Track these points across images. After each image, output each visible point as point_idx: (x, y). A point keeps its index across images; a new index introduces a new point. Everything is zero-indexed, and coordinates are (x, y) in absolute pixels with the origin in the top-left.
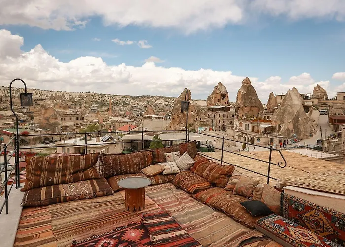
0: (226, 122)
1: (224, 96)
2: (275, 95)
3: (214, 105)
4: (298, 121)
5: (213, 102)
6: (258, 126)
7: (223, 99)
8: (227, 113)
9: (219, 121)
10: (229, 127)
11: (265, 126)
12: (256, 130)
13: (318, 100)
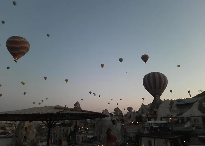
8: (63, 128)
9: (57, 135)
10: (65, 139)
11: (90, 137)
12: (84, 140)
13: (118, 117)
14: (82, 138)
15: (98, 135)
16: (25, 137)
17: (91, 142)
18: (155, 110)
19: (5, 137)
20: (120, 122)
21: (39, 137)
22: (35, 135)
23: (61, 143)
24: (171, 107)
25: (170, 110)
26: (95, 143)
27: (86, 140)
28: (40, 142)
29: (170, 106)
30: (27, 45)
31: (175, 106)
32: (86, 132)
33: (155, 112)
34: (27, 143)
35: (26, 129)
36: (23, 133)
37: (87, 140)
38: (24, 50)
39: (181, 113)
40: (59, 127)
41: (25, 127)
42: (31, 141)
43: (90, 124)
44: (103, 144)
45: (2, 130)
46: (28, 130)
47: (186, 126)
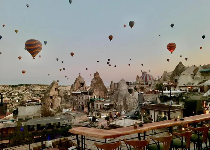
0: (84, 103)
1: (82, 84)
2: (114, 83)
3: (76, 91)
4: (126, 99)
5: (75, 90)
6: (103, 105)
7: (82, 87)
8: (85, 96)
9: (80, 102)
10: (86, 106)
11: (107, 104)
12: (102, 107)
13: (138, 85)
14: (101, 106)
15: (115, 103)
16: (52, 104)
17: (108, 109)
18: (176, 78)
19: (36, 105)
20: (140, 90)
21: (64, 104)
22: (60, 102)
23: (84, 109)
24: (195, 75)
25: (193, 78)
26: (111, 110)
27: (103, 108)
28: (64, 108)
29: (193, 74)
30: (39, 46)
31: (199, 73)
32: (104, 100)
33: (176, 80)
34: (54, 109)
35: (51, 97)
36: (49, 101)
37: (105, 107)
38: (38, 50)
39: (204, 81)
40: (81, 95)
41: (50, 96)
42: (58, 107)
43: (109, 92)
44: (119, 111)
45: (37, 96)
46: (53, 98)
47: (205, 95)
